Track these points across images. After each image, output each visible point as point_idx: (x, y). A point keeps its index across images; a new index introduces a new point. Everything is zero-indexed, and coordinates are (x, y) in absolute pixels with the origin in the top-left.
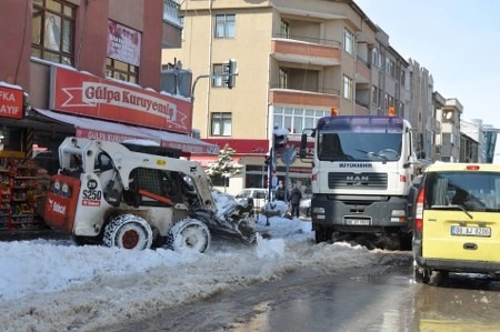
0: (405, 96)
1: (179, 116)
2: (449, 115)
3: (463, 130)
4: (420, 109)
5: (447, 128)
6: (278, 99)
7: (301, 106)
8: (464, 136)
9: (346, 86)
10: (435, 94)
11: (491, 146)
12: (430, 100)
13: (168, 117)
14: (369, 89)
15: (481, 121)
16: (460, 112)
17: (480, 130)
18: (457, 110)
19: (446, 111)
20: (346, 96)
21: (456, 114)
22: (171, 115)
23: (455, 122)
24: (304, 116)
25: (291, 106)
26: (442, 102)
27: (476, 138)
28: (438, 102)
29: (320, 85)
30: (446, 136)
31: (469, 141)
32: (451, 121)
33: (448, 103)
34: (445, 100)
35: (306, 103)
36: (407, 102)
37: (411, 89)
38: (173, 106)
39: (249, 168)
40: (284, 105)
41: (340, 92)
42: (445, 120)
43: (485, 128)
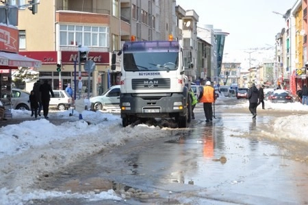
0: (156, 11)
1: (11, 41)
2: (188, 24)
3: (199, 35)
4: (167, 21)
5: (187, 34)
6: (63, 18)
7: (80, 24)
8: (201, 40)
9: (114, 6)
10: (177, 7)
11: (220, 47)
12: (174, 13)
13: (5, 41)
14: (130, 8)
15: (211, 26)
16: (197, 21)
17: (212, 34)
18: (194, 19)
19: (186, 21)
20: (114, 14)
21: (194, 22)
22: (7, 40)
23: (193, 29)
24: (83, 31)
25: (72, 24)
26: (183, 13)
27: (209, 41)
28: (180, 14)
29: (94, 7)
30: (186, 41)
31: (204, 43)
32: (190, 28)
33: (187, 14)
34: (185, 12)
35: (84, 21)
36: (157, 15)
37: (160, 4)
38: (8, 33)
39: (42, 74)
40: (68, 24)
41: (110, 12)
42: (185, 28)
43: (216, 32)
